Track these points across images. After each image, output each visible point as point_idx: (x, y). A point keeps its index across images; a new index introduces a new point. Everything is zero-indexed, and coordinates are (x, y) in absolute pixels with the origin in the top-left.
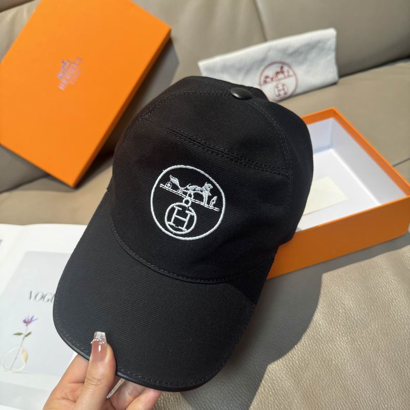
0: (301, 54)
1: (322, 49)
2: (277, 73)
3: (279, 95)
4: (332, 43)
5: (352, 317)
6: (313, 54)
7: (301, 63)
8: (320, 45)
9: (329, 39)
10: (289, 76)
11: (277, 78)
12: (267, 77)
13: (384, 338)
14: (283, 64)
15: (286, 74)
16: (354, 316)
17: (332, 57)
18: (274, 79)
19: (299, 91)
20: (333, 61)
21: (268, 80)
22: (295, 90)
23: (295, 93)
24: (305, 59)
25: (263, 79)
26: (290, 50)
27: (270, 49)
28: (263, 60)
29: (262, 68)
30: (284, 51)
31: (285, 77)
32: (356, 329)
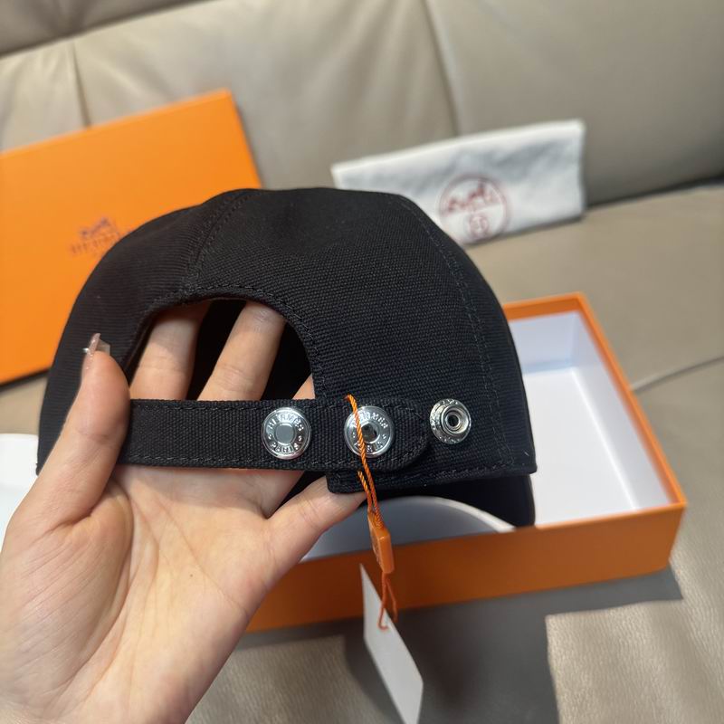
0: (520, 164)
1: (557, 158)
2: (473, 196)
6: (539, 166)
7: (516, 180)
8: (553, 151)
9: (567, 142)
10: (493, 201)
12: (453, 202)
14: (483, 180)
15: (488, 198)
17: (572, 172)
18: (466, 206)
19: (511, 227)
20: (575, 180)
21: (456, 206)
23: (504, 233)
24: (525, 173)
25: (446, 204)
27: (462, 153)
28: (448, 171)
29: (446, 184)
30: (488, 157)
31: (487, 203)
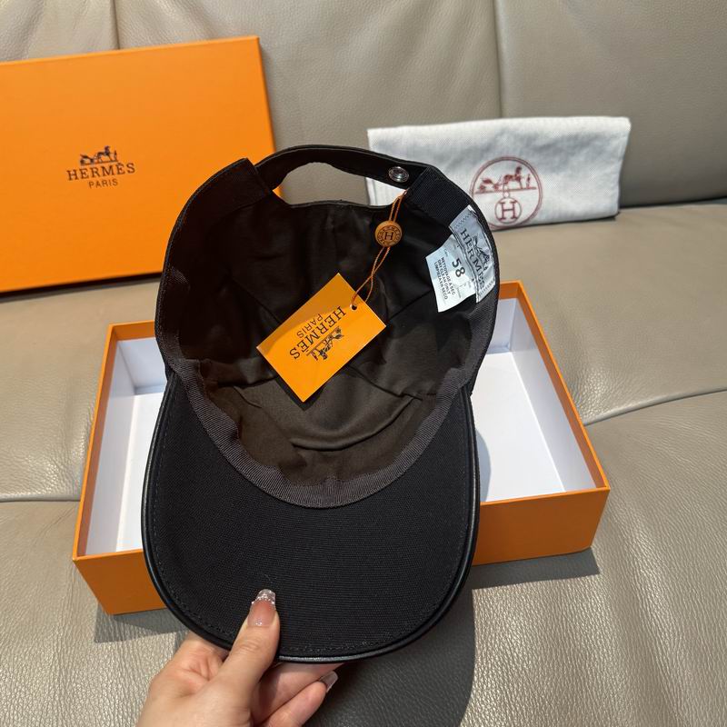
0: (560, 152)
1: (600, 152)
2: (508, 178)
3: (503, 218)
4: (620, 144)
5: (514, 663)
7: (554, 169)
8: (598, 143)
9: (615, 137)
10: (528, 188)
11: (506, 188)
12: (488, 181)
13: (560, 714)
15: (524, 181)
16: (518, 662)
17: (614, 169)
18: (501, 188)
19: (539, 218)
20: (616, 177)
21: (489, 187)
22: (533, 215)
23: (531, 222)
24: (565, 163)
25: (479, 182)
26: (540, 143)
27: (502, 132)
28: (488, 148)
29: (483, 163)
30: (528, 140)
32: (516, 686)
